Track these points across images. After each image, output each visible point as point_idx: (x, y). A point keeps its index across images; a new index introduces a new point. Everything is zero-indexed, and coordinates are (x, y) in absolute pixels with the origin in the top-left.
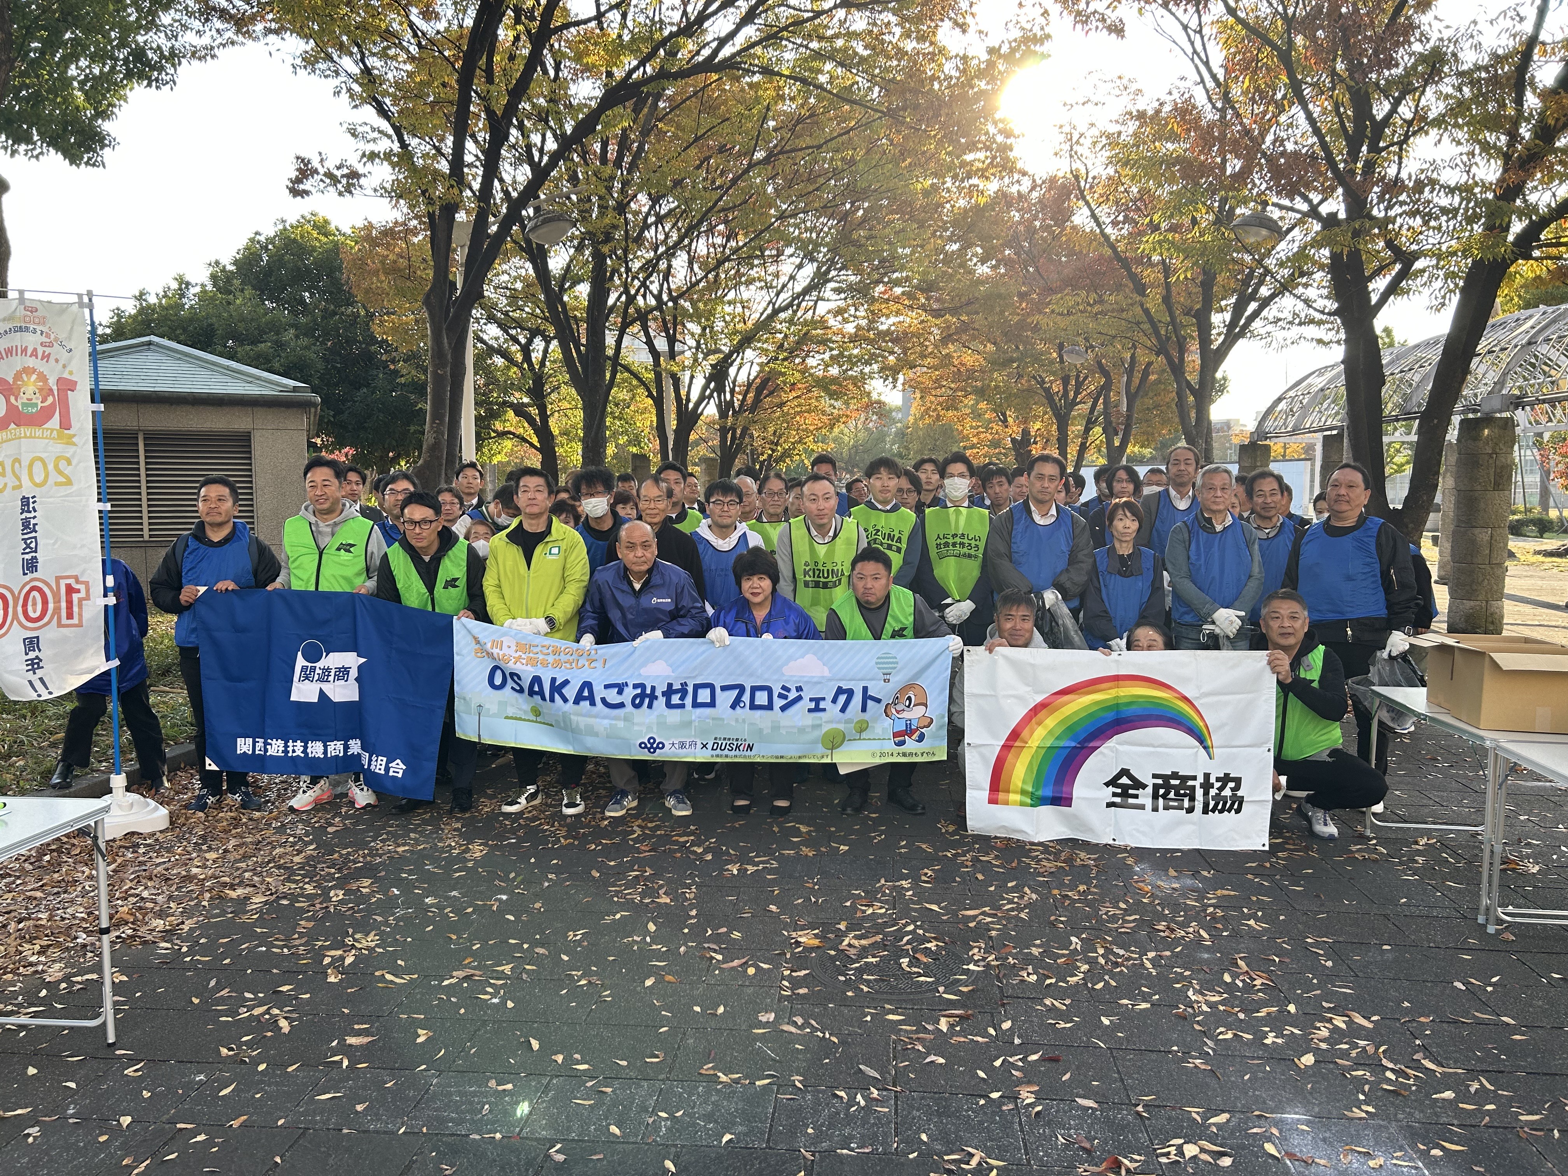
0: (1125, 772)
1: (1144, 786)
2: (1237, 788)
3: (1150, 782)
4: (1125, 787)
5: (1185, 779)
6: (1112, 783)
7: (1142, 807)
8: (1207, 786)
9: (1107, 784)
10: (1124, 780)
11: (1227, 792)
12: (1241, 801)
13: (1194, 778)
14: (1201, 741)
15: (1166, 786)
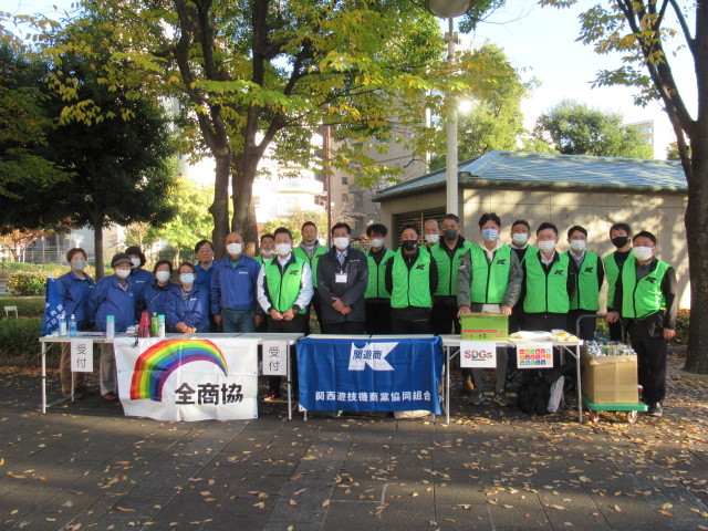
0: (185, 385)
1: (194, 392)
2: (239, 390)
3: (197, 389)
4: (185, 393)
5: (213, 387)
6: (178, 391)
7: (193, 403)
8: (224, 390)
9: (177, 391)
10: (185, 389)
11: (235, 393)
12: (241, 396)
13: (217, 386)
15: (205, 391)
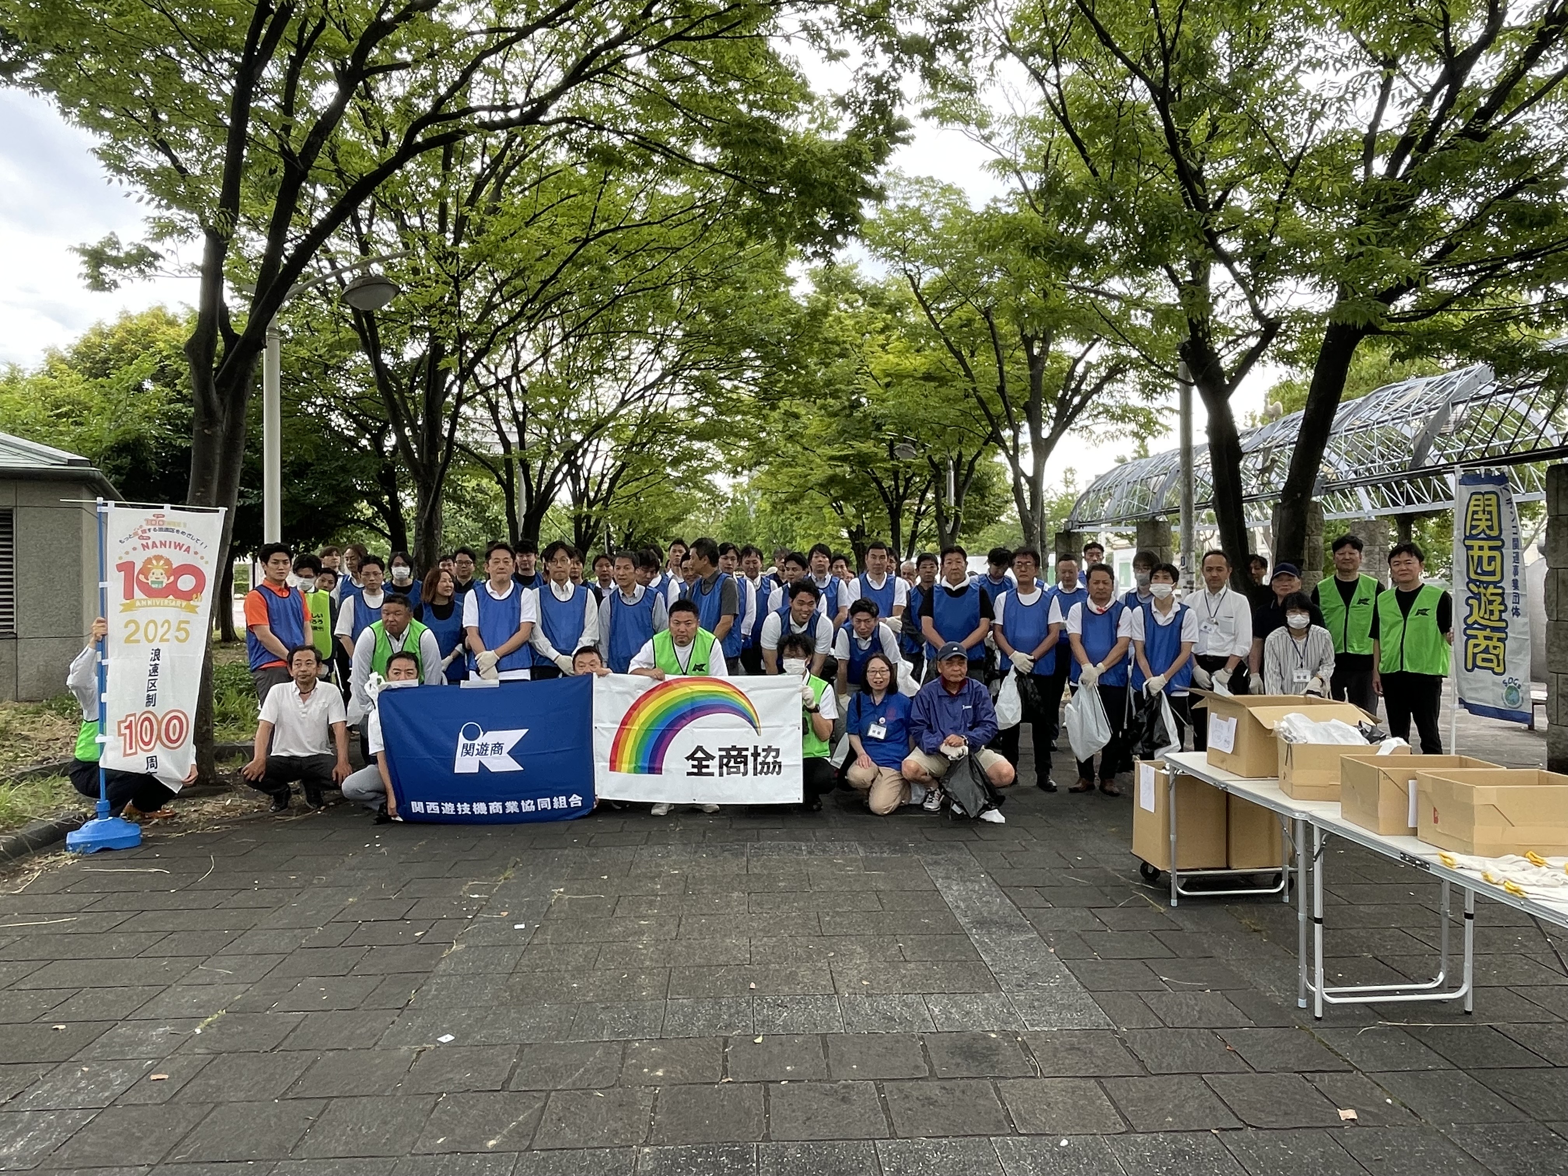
0: (699, 748)
1: (713, 758)
2: (777, 756)
3: (717, 754)
4: (700, 760)
5: (740, 750)
6: (691, 757)
7: (712, 774)
8: (756, 755)
9: (688, 758)
10: (700, 755)
11: (770, 759)
12: (780, 765)
13: (746, 749)
14: (751, 722)
15: (729, 757)
